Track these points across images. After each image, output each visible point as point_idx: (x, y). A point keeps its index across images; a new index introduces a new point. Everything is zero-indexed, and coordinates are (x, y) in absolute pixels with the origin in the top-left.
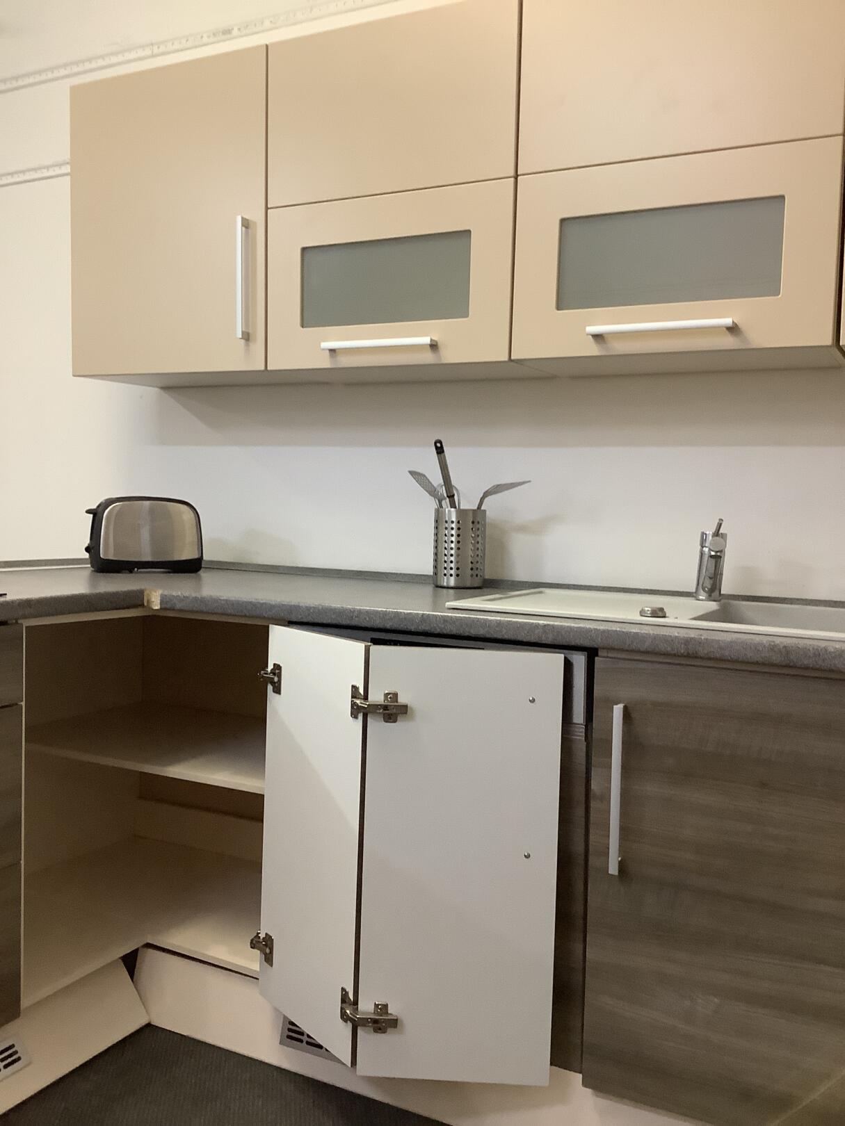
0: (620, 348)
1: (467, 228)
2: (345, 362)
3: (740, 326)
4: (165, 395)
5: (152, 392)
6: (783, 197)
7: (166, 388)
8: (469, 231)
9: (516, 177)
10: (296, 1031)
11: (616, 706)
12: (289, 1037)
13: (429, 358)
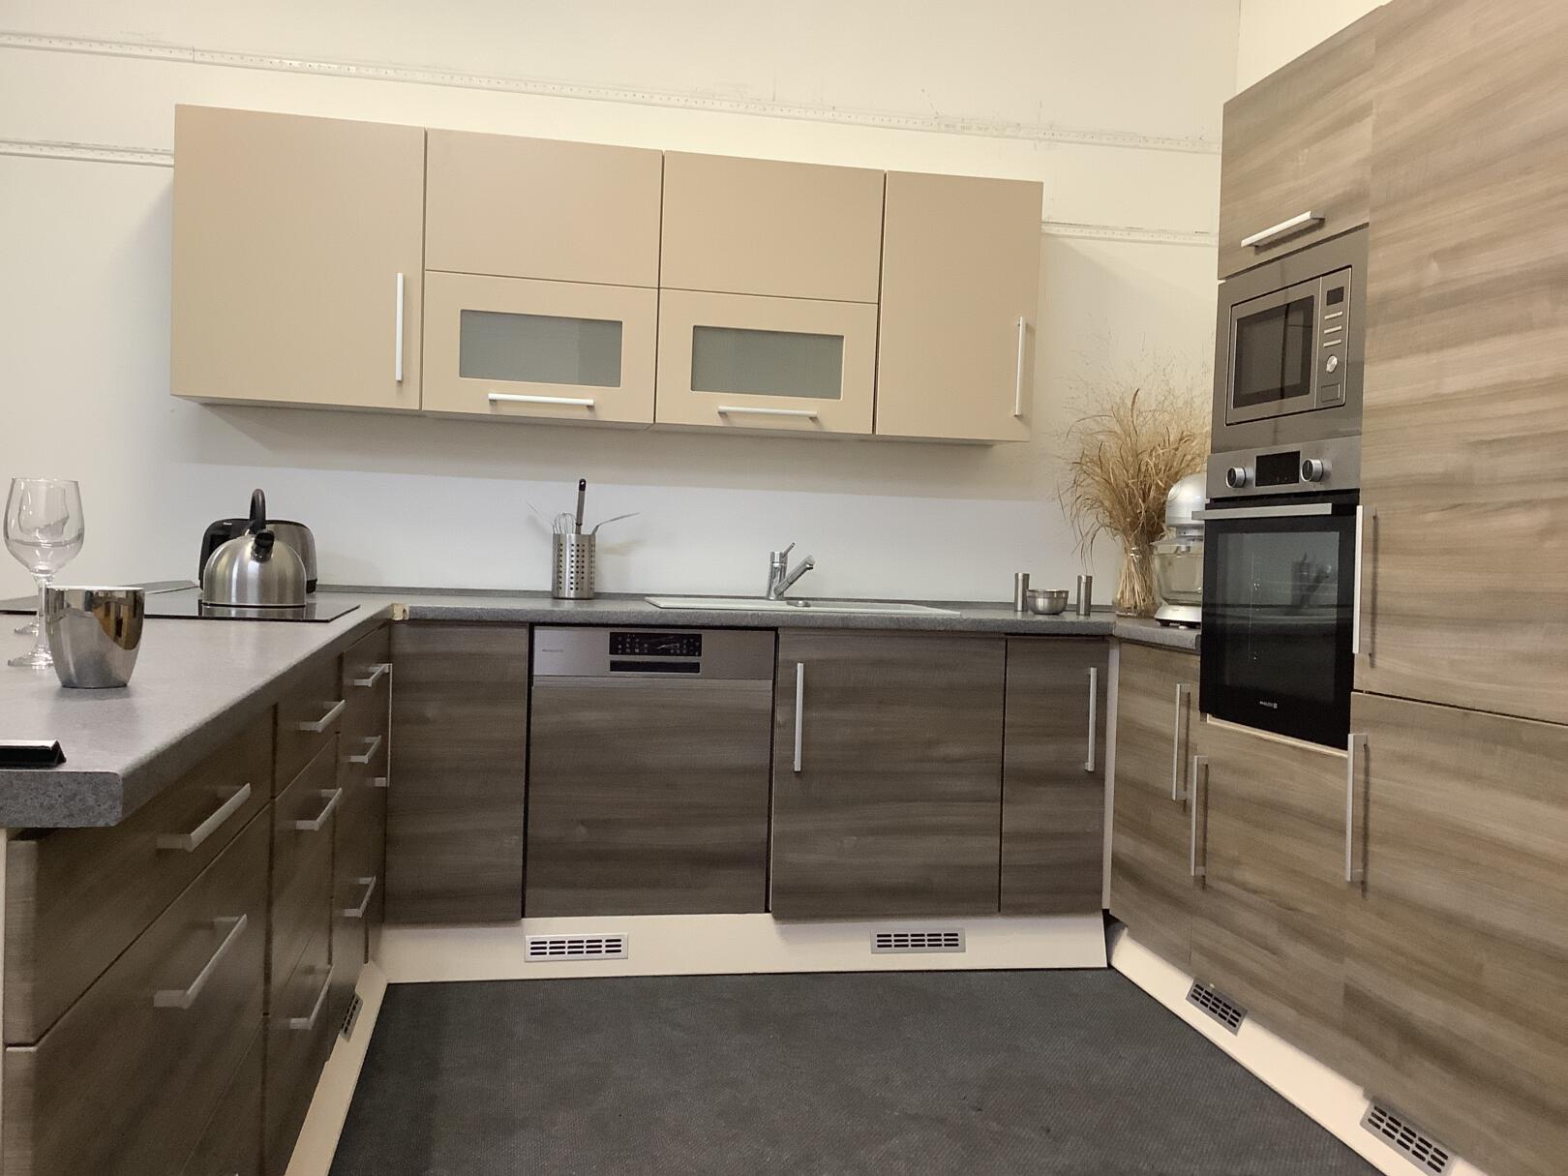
0: (739, 423)
1: (619, 320)
2: (505, 411)
3: (820, 418)
4: (207, 411)
5: (195, 405)
6: (843, 337)
7: (205, 405)
8: (621, 323)
9: (659, 289)
10: (538, 948)
11: (799, 665)
12: (532, 954)
13: (586, 415)
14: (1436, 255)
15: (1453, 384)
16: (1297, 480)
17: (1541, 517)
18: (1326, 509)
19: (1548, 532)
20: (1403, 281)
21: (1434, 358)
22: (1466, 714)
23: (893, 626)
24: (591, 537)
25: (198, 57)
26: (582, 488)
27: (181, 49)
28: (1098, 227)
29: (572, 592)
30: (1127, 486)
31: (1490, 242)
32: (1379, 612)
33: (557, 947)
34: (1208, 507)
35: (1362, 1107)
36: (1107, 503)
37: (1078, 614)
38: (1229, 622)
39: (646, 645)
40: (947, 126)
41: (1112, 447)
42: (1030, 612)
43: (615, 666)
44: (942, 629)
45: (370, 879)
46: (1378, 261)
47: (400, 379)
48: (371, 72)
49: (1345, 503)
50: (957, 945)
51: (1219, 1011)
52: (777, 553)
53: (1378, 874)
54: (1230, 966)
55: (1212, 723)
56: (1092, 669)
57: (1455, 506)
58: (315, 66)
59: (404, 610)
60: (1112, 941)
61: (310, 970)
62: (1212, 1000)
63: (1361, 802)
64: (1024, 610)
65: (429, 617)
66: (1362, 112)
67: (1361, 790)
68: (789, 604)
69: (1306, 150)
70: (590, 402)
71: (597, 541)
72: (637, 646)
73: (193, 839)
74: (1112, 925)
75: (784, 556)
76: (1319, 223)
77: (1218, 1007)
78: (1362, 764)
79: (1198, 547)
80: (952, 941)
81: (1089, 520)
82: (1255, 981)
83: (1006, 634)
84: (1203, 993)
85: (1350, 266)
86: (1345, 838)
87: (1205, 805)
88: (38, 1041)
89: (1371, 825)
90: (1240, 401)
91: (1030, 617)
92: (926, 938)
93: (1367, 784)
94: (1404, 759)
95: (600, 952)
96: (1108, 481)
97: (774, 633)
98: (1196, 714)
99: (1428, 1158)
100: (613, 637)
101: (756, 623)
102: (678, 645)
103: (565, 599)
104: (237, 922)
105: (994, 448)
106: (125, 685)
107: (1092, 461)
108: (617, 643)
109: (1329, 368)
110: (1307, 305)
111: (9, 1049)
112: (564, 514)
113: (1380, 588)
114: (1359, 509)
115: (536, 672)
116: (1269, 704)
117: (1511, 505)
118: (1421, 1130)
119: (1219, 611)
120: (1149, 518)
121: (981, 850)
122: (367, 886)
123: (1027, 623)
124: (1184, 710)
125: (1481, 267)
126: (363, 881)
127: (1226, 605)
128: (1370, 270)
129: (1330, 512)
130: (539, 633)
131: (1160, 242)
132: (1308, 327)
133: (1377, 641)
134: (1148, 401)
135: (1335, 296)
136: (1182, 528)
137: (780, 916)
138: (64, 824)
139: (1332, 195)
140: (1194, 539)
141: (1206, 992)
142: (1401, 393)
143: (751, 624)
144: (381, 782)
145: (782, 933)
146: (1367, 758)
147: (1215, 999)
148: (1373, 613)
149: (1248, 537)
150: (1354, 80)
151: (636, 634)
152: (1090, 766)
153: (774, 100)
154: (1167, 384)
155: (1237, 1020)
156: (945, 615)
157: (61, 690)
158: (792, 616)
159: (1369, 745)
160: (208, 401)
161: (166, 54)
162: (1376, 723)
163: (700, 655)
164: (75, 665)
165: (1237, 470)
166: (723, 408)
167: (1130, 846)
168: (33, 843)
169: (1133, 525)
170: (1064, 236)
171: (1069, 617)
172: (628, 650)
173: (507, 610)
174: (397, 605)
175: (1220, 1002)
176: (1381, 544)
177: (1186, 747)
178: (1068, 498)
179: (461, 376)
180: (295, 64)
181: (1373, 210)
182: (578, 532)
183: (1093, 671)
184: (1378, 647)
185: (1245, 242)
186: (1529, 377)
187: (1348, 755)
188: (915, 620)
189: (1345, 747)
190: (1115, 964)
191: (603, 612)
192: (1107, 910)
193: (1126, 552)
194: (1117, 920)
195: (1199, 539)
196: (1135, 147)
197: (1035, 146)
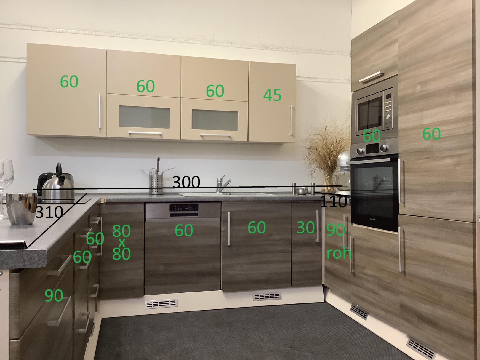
0: (207, 139)
1: (169, 108)
2: (134, 137)
3: (231, 137)
4: (37, 139)
5: (33, 137)
6: (237, 112)
7: (37, 137)
8: (169, 109)
9: (181, 98)
10: (149, 305)
11: (228, 212)
12: (147, 307)
13: (159, 137)
14: (419, 83)
15: (426, 122)
16: (378, 152)
17: (455, 160)
18: (389, 160)
19: (457, 164)
20: (410, 91)
21: (420, 114)
22: (434, 219)
23: (257, 200)
24: (161, 175)
25: (33, 28)
26: (158, 160)
27: (27, 26)
28: (312, 78)
29: (156, 193)
30: (325, 155)
31: (435, 79)
32: (406, 190)
33: (155, 304)
34: (351, 161)
35: (406, 340)
36: (318, 161)
37: (311, 194)
38: (359, 195)
39: (181, 208)
40: (266, 48)
41: (319, 144)
42: (297, 194)
43: (172, 215)
44: (272, 200)
45: (98, 285)
46: (401, 86)
47: (100, 127)
48: (88, 32)
49: (394, 158)
50: (279, 297)
51: (360, 313)
52: (219, 179)
53: (408, 269)
54: (363, 299)
55: (355, 226)
56: (317, 211)
57: (428, 158)
58: (70, 31)
59: (104, 200)
60: (326, 294)
61: (83, 314)
62: (358, 310)
63: (403, 248)
64: (295, 194)
65: (113, 201)
66: (395, 41)
67: (403, 244)
68: (223, 194)
69: (378, 53)
70: (161, 133)
71: (163, 176)
72: (178, 208)
73: (59, 272)
74: (325, 289)
75: (221, 179)
76: (383, 75)
77: (360, 312)
78: (403, 236)
79: (348, 173)
80: (278, 296)
81: (313, 166)
82: (371, 303)
83: (291, 201)
84: (355, 308)
85: (393, 87)
86: (398, 259)
87: (354, 251)
88: (20, 338)
89: (406, 254)
90: (360, 128)
91: (297, 196)
92: (270, 295)
93: (404, 242)
94: (416, 234)
95: (169, 305)
96: (318, 153)
97: (220, 203)
98: (350, 223)
99: (428, 354)
100: (171, 206)
101: (215, 200)
102: (191, 208)
103: (154, 195)
104: (68, 299)
105: (284, 145)
106: (32, 224)
107: (313, 148)
108: (172, 208)
109: (387, 118)
110: (380, 99)
111: (11, 341)
112: (153, 169)
113: (406, 183)
114: (399, 159)
115: (146, 218)
116: (373, 219)
117: (446, 157)
118: (425, 346)
119: (356, 192)
120: (331, 165)
121: (285, 268)
122: (96, 287)
123: (297, 197)
124: (346, 222)
125: (433, 87)
126: (95, 286)
127: (357, 191)
128: (399, 88)
129: (390, 161)
130: (147, 205)
131: (331, 82)
132: (380, 106)
133: (405, 199)
134: (329, 130)
135: (388, 96)
136: (342, 167)
137: (224, 291)
138: (28, 267)
139: (386, 66)
140: (346, 170)
141: (356, 308)
142: (411, 124)
143: (213, 200)
144: (99, 254)
145: (226, 297)
146: (404, 235)
147: (359, 310)
148: (404, 191)
149: (363, 169)
150: (391, 33)
151: (178, 205)
152: (317, 240)
153: (214, 40)
154: (335, 124)
155: (366, 316)
156: (272, 196)
157: (11, 226)
158: (226, 198)
159: (405, 230)
160: (38, 136)
161: (22, 27)
162: (407, 224)
163: (198, 210)
164: (16, 218)
165: (360, 149)
166: (202, 134)
167: (330, 265)
168: (18, 274)
169: (327, 167)
170: (302, 81)
171: (309, 195)
172: (175, 210)
173: (137, 199)
174: (102, 198)
175: (360, 310)
176: (406, 170)
177: (347, 233)
178: (306, 159)
179: (119, 126)
180: (64, 30)
181: (399, 70)
182: (157, 174)
183: (317, 212)
184: (406, 201)
185: (360, 81)
186: (449, 119)
187: (398, 234)
188: (264, 198)
189: (397, 232)
190: (326, 301)
191: (168, 198)
192: (324, 284)
193: (325, 175)
194: (326, 287)
195: (348, 170)
196: (322, 54)
197: (293, 54)
